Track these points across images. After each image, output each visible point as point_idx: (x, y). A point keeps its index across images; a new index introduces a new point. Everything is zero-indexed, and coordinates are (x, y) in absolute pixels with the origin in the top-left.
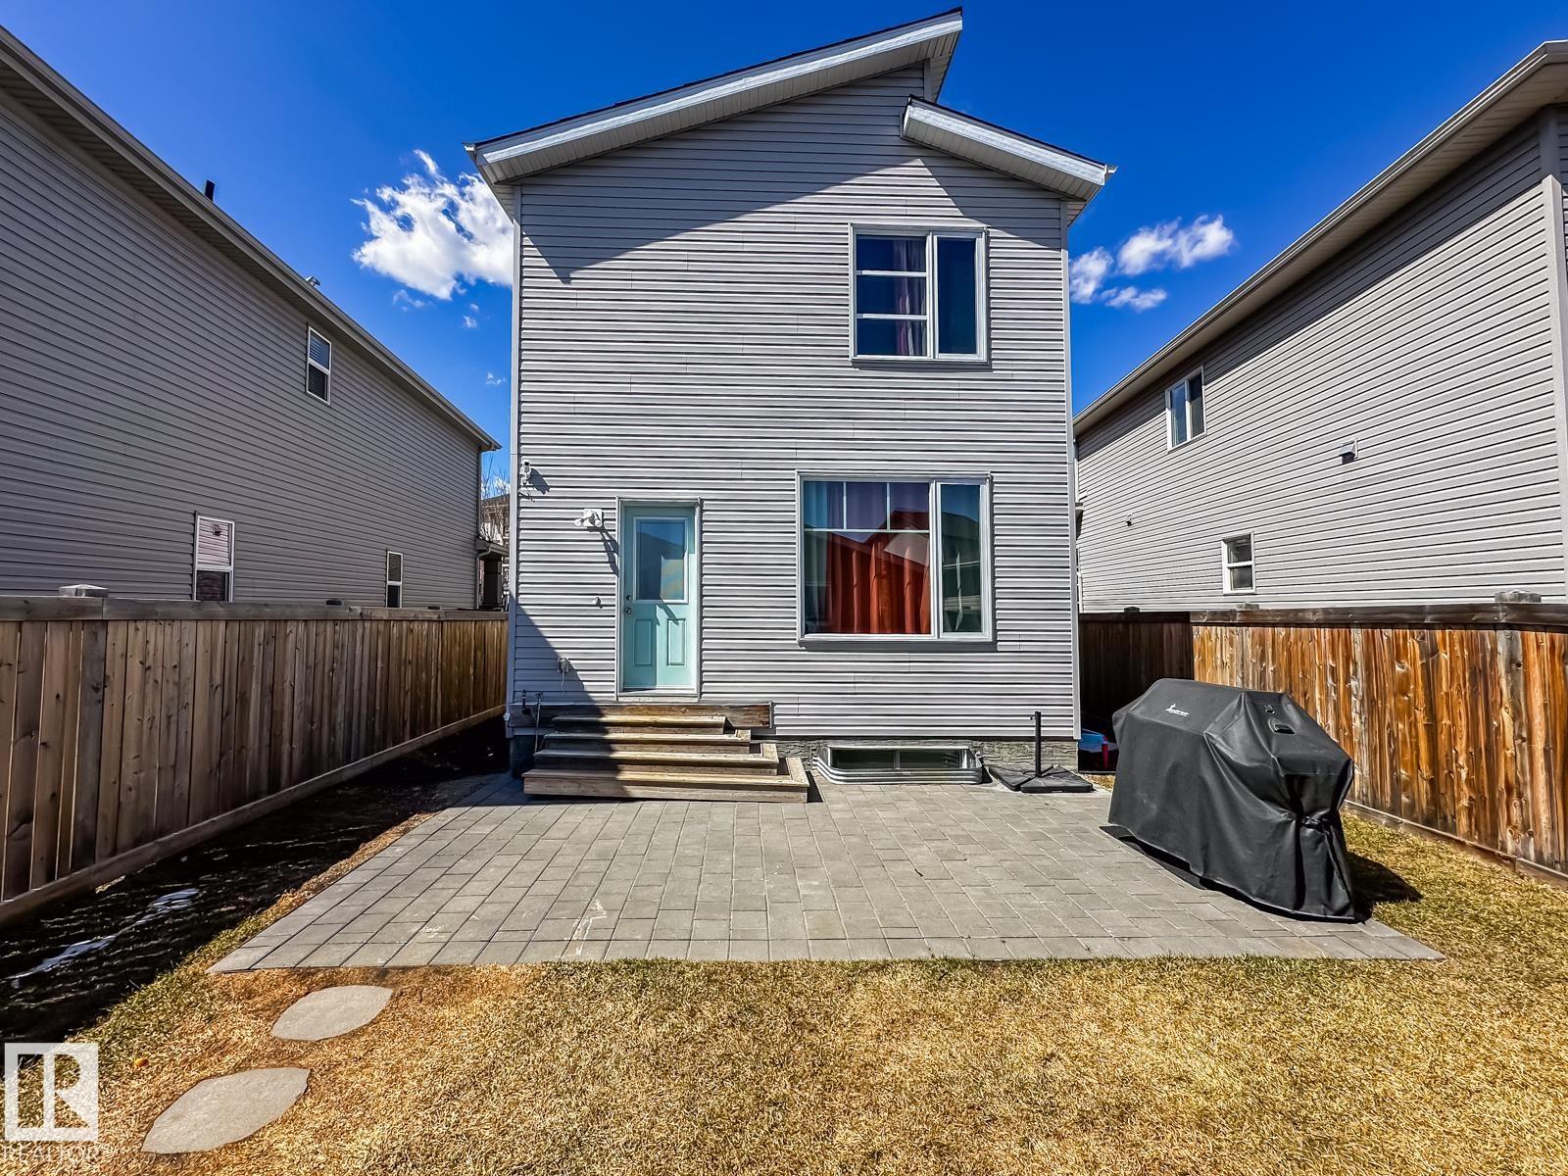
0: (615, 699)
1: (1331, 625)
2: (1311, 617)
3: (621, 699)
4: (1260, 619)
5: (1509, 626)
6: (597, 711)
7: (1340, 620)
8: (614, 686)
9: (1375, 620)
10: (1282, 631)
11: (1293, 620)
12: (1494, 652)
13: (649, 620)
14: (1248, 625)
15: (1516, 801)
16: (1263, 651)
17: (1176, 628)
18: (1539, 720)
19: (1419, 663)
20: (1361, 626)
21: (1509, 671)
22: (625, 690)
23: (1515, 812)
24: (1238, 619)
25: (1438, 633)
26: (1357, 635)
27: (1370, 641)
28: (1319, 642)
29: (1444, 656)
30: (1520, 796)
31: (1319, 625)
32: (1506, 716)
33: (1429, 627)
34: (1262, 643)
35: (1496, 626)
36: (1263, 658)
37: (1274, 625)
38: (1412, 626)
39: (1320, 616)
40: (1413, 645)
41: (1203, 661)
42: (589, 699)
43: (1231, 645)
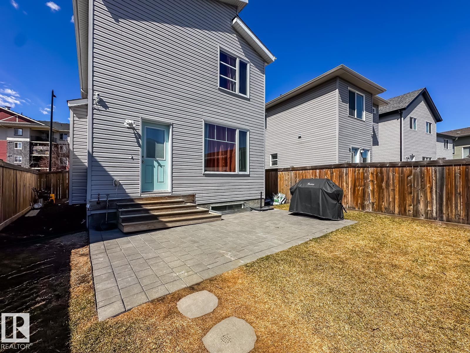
0: (140, 195)
1: (312, 169)
2: (308, 168)
3: (142, 195)
4: (296, 169)
5: (346, 167)
6: (132, 200)
7: (314, 168)
8: (139, 191)
9: (321, 168)
10: (301, 171)
11: (304, 169)
12: (343, 172)
13: (151, 166)
14: (293, 171)
16: (296, 176)
17: (273, 173)
18: (350, 183)
19: (330, 175)
20: (319, 169)
21: (346, 175)
22: (142, 192)
24: (291, 169)
25: (334, 169)
26: (318, 171)
27: (320, 172)
28: (309, 173)
29: (334, 174)
30: (346, 197)
31: (310, 170)
32: (345, 184)
33: (332, 168)
34: (296, 174)
35: (344, 168)
36: (296, 177)
37: (299, 170)
38: (329, 168)
39: (310, 168)
40: (329, 172)
41: (281, 180)
42: (129, 196)
43: (288, 175)
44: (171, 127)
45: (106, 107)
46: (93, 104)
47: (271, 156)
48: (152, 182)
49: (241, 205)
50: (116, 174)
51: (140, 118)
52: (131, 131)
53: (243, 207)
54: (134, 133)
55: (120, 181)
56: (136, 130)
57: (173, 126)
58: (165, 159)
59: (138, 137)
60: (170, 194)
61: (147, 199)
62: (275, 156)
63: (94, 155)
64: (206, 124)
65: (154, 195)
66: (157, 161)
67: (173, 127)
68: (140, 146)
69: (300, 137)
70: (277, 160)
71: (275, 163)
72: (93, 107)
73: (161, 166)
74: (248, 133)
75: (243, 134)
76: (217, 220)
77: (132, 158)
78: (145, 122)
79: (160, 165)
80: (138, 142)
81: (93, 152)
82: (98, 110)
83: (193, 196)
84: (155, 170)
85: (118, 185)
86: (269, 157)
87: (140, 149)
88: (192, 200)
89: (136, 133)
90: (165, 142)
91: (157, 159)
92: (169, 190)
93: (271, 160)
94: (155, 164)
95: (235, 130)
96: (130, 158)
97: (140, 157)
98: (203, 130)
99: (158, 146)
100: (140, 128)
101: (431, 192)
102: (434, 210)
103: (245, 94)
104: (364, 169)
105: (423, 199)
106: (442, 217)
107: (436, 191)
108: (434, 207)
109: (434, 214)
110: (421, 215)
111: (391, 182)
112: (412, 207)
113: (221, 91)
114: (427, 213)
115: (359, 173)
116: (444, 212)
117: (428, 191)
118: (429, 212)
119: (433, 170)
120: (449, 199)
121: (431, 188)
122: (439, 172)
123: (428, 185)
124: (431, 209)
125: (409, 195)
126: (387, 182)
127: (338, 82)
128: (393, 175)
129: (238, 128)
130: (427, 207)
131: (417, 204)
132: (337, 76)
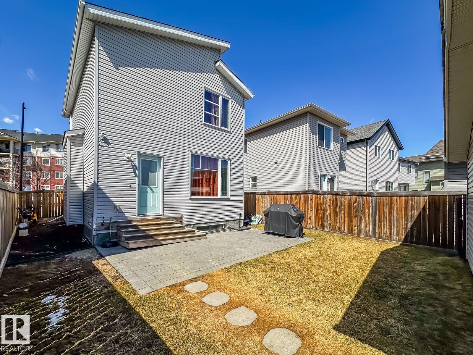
0: (136, 218)
1: (285, 194)
2: (281, 193)
3: (138, 218)
4: (271, 193)
5: (311, 194)
6: (130, 222)
7: (286, 193)
8: (136, 214)
9: (292, 193)
10: (275, 195)
11: (278, 193)
12: (309, 198)
13: (145, 192)
14: (268, 194)
15: (310, 219)
16: (271, 199)
17: (252, 195)
18: (313, 207)
19: (298, 200)
20: (290, 194)
21: (310, 200)
22: (138, 215)
23: (310, 221)
24: (267, 193)
25: (301, 195)
26: (289, 196)
27: (291, 197)
28: (282, 197)
29: (302, 199)
30: (311, 219)
31: (283, 194)
32: (310, 207)
33: (300, 194)
34: (271, 198)
35: (309, 194)
36: (271, 200)
37: (274, 194)
38: (298, 194)
39: (283, 193)
40: (298, 197)
41: (258, 202)
42: (127, 219)
43: (265, 198)
44: (163, 158)
45: (109, 144)
46: (98, 142)
47: (250, 178)
48: (146, 207)
49: (222, 225)
50: (117, 201)
51: (137, 152)
52: (130, 163)
53: (224, 227)
54: (132, 165)
55: (120, 206)
56: (133, 162)
57: (164, 157)
58: (157, 186)
59: (135, 168)
60: (162, 216)
61: (142, 221)
62: (254, 179)
63: (99, 185)
64: (192, 155)
65: (148, 217)
66: (150, 188)
67: (164, 159)
68: (136, 176)
69: (276, 163)
70: (256, 183)
71: (254, 185)
72: (98, 144)
73: (154, 192)
74: (229, 162)
75: (225, 163)
76: (202, 239)
77: (130, 187)
78: (140, 155)
79: (152, 191)
80: (135, 173)
81: (98, 182)
82: (102, 146)
83: (181, 218)
84: (149, 195)
85: (118, 210)
86: (249, 179)
87: (136, 178)
88: (180, 221)
89: (133, 164)
90: (157, 171)
91: (151, 186)
92: (161, 213)
93: (250, 182)
94: (149, 190)
95: (218, 159)
96: (129, 186)
97: (136, 185)
98: (190, 160)
99: (151, 175)
100: (137, 160)
101: (369, 216)
102: (371, 230)
103: (227, 127)
104: (324, 196)
105: (363, 222)
106: (375, 235)
107: (372, 215)
108: (371, 228)
109: (371, 233)
110: (362, 234)
111: (343, 207)
112: (356, 227)
113: (205, 126)
114: (366, 232)
115: (320, 199)
116: (377, 231)
117: (367, 215)
118: (367, 231)
119: (371, 199)
120: (380, 222)
121: (369, 213)
122: (374, 200)
123: (367, 211)
124: (369, 229)
125: (355, 218)
126: (340, 207)
127: (309, 116)
128: (344, 202)
129: (220, 158)
130: (366, 227)
131: (360, 225)
132: (308, 112)
